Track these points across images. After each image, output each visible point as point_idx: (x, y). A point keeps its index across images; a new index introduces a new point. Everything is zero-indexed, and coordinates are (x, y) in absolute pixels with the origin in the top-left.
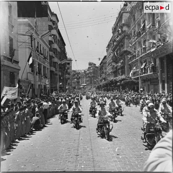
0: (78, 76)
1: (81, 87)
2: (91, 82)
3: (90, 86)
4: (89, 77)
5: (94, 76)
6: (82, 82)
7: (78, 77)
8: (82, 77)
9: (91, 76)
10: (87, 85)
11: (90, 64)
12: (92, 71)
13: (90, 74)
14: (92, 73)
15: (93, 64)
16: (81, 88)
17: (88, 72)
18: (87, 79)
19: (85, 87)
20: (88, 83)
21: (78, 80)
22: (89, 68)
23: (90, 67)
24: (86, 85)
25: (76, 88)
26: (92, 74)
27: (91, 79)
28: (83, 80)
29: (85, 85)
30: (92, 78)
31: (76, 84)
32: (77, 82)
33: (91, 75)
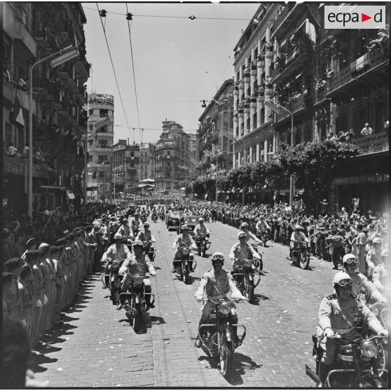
0: (132, 155)
1: (140, 186)
2: (169, 174)
3: (165, 185)
4: (163, 159)
5: (176, 158)
6: (144, 173)
7: (133, 158)
8: (144, 160)
9: (168, 157)
10: (157, 181)
11: (167, 125)
12: (171, 143)
13: (165, 152)
14: (172, 149)
15: (174, 124)
16: (141, 188)
17: (161, 145)
18: (159, 165)
19: (150, 187)
20: (159, 176)
21: (132, 165)
22: (163, 135)
23: (167, 134)
24: (153, 181)
25: (126, 187)
26: (172, 152)
27: (169, 164)
28: (146, 168)
29: (151, 183)
30: (172, 164)
31: (127, 176)
32: (129, 170)
33: (169, 154)
